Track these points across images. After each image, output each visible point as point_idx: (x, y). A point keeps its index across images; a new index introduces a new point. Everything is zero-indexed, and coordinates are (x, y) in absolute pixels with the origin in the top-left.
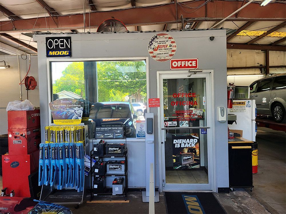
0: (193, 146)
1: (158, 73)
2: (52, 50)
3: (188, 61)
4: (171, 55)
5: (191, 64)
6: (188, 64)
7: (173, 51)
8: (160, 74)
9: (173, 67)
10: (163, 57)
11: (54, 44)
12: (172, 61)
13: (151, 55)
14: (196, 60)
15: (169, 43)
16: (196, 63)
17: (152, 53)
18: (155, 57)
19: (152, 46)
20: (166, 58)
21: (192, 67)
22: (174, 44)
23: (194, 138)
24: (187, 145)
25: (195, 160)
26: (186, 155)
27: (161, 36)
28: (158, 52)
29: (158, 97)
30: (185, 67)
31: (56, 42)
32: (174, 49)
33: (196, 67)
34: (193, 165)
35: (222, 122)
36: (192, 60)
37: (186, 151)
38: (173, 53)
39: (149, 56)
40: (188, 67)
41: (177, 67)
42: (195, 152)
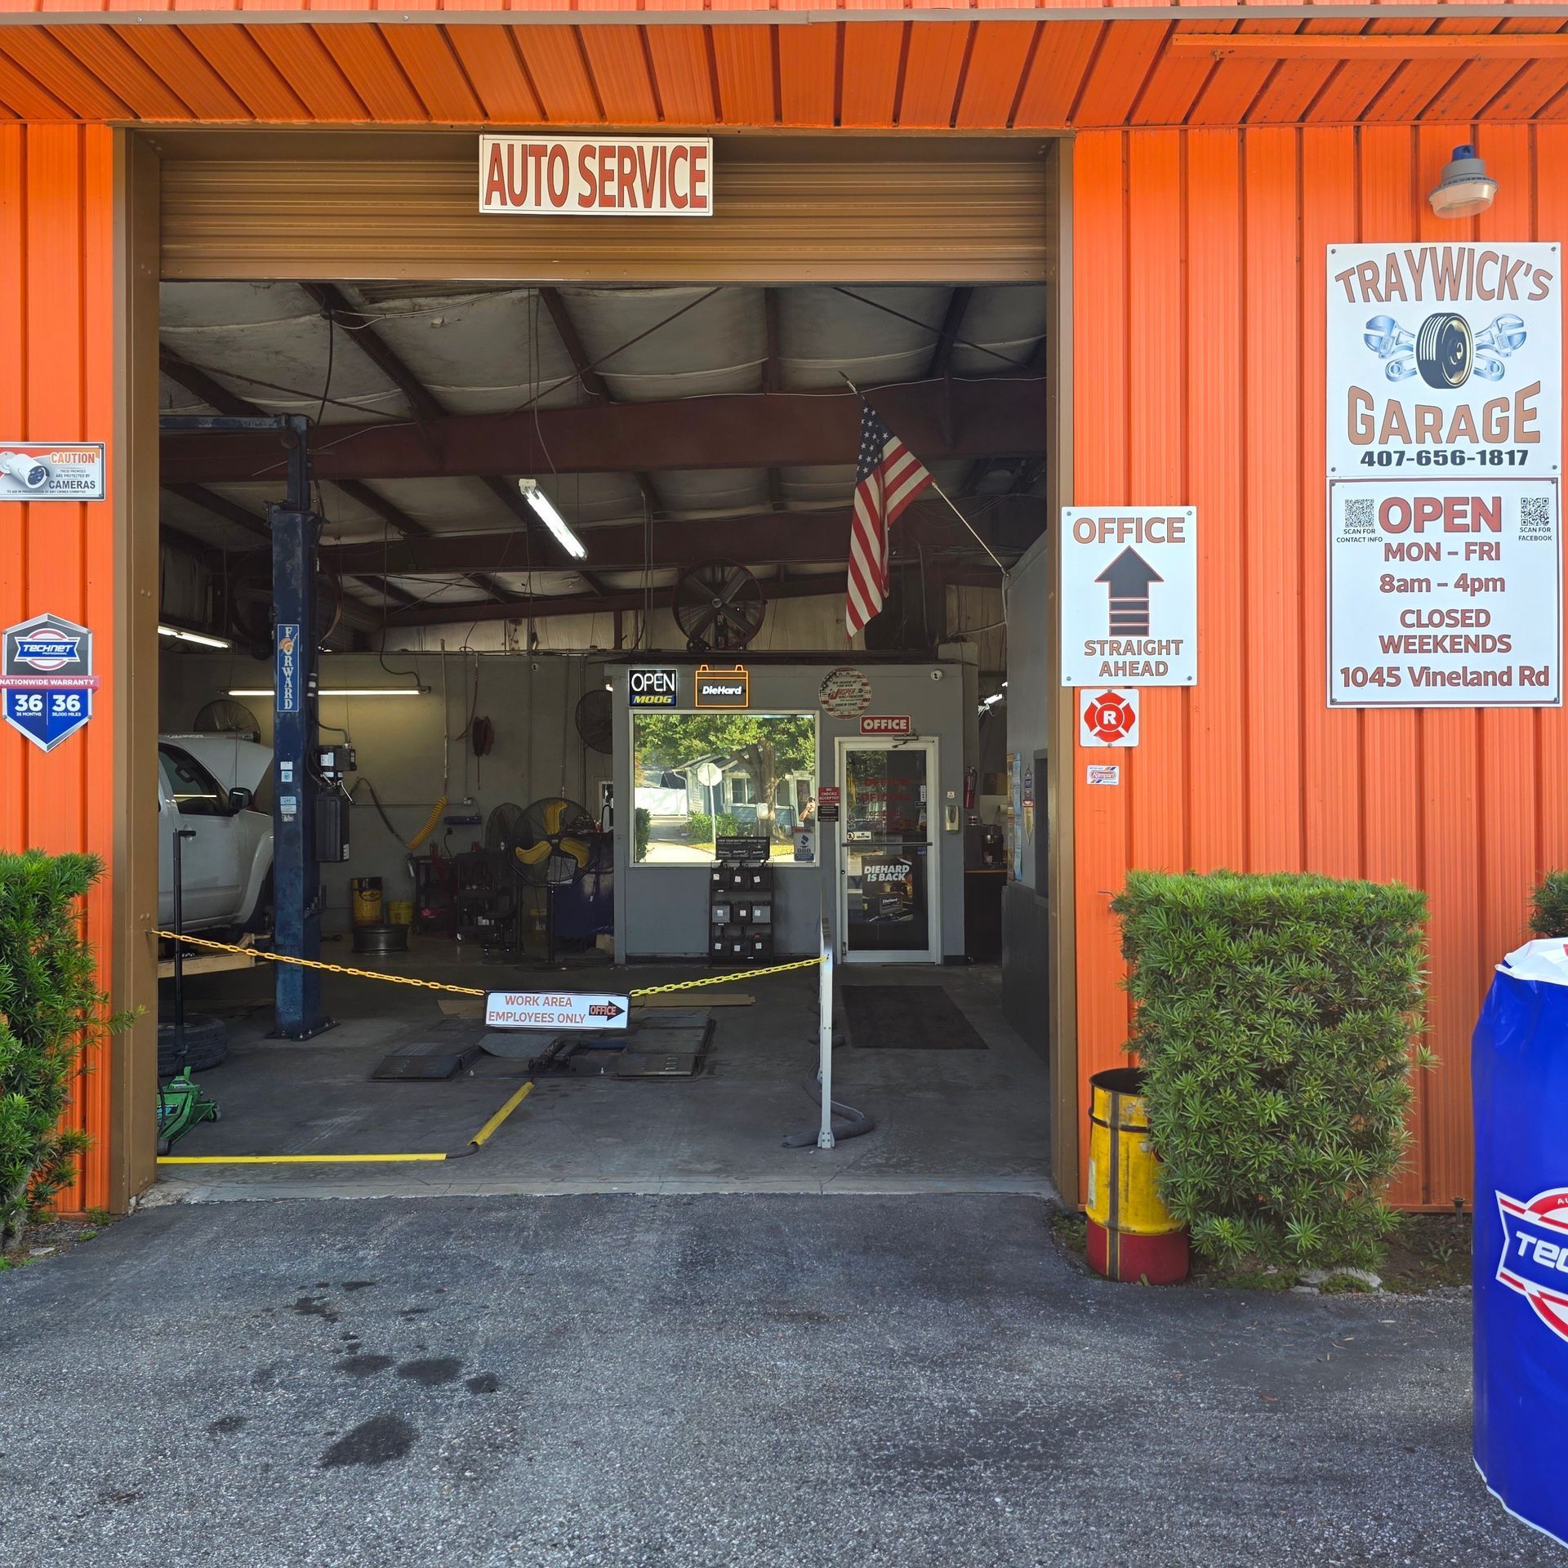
0: (902, 877)
1: (837, 740)
2: (641, 694)
3: (893, 719)
4: (861, 708)
5: (898, 724)
6: (892, 724)
7: (866, 700)
8: (840, 743)
9: (864, 730)
10: (846, 710)
11: (645, 683)
12: (864, 719)
13: (825, 706)
14: (907, 719)
15: (857, 686)
16: (907, 723)
17: (825, 702)
18: (831, 710)
19: (828, 691)
20: (853, 713)
21: (900, 730)
22: (868, 688)
23: (902, 864)
24: (889, 878)
25: (905, 906)
26: (888, 896)
27: (844, 673)
28: (838, 701)
29: (837, 785)
30: (886, 729)
31: (649, 679)
32: (868, 696)
33: (907, 730)
34: (902, 915)
35: (951, 832)
36: (900, 719)
37: (888, 889)
38: (865, 704)
39: (821, 709)
40: (893, 730)
41: (873, 730)
42: (905, 890)
